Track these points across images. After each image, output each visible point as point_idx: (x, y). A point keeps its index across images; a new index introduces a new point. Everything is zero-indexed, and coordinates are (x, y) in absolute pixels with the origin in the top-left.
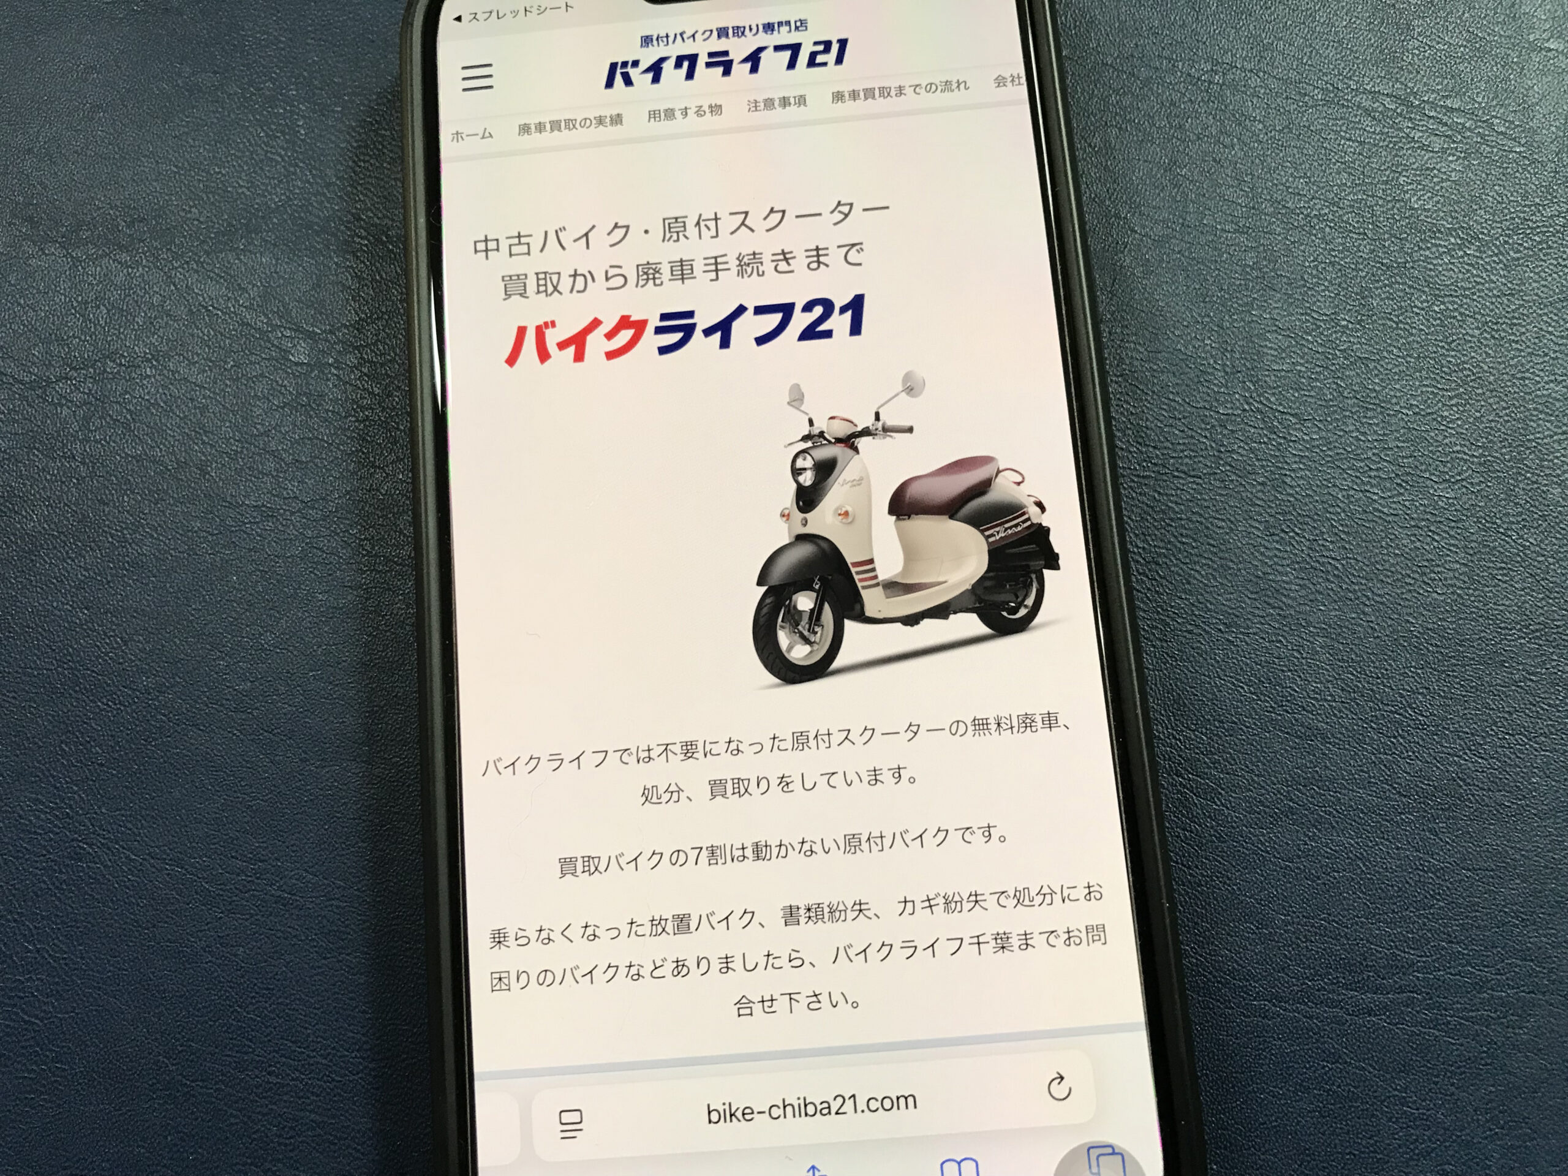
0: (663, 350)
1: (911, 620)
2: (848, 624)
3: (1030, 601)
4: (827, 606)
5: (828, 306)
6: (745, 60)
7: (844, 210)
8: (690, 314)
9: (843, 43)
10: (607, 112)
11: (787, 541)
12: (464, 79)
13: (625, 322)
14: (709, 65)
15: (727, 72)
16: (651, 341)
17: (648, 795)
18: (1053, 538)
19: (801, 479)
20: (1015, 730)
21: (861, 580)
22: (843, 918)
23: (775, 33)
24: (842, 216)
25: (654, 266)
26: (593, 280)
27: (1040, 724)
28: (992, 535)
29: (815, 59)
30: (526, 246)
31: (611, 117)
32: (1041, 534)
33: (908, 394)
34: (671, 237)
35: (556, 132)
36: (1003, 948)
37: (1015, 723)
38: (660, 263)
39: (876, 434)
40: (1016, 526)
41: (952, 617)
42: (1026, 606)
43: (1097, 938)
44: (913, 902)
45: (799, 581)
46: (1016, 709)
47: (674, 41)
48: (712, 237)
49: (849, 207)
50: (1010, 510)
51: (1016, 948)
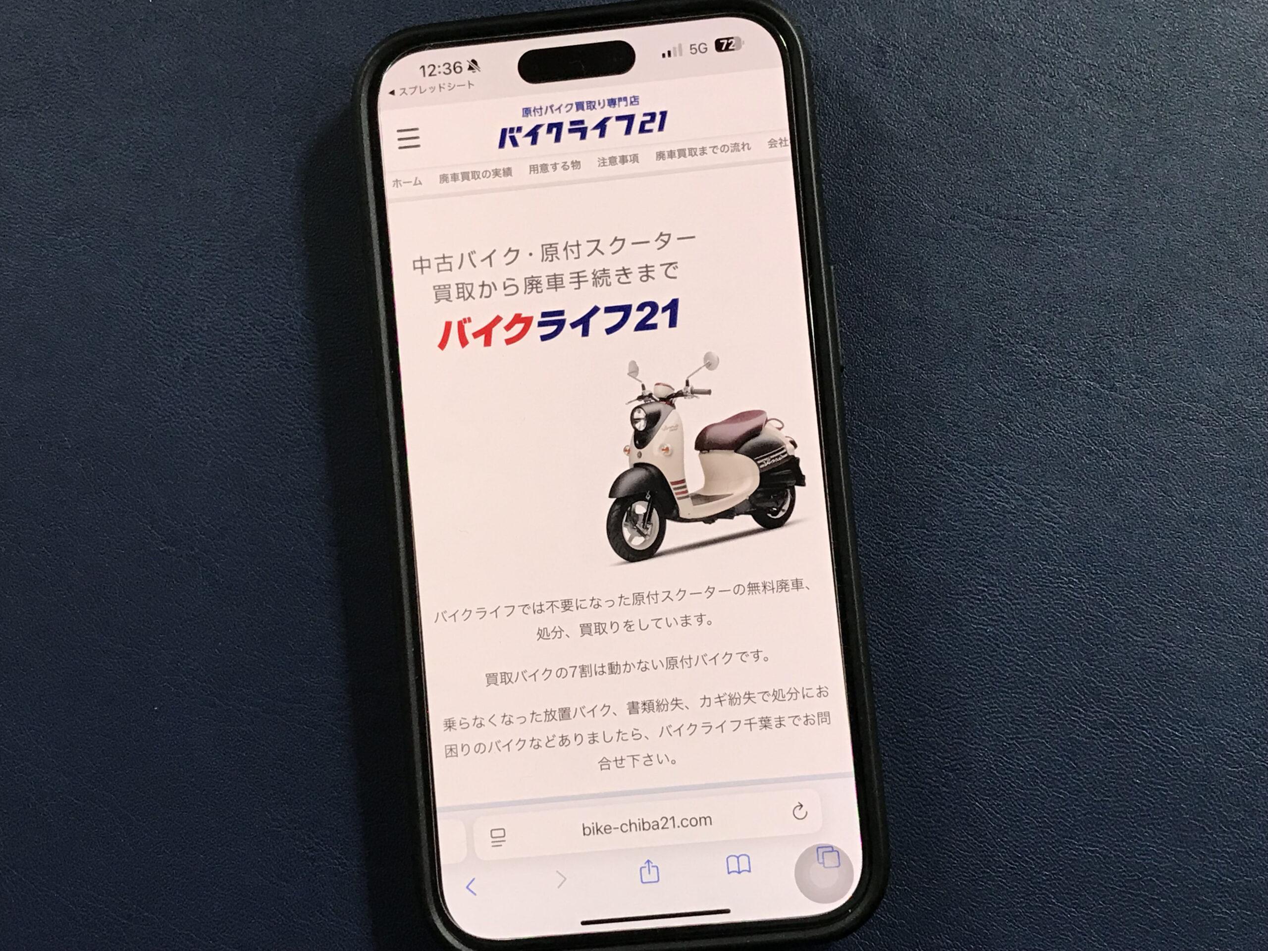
0: (544, 338)
1: (710, 520)
2: (668, 522)
3: (786, 507)
4: (655, 511)
5: (654, 306)
6: (596, 128)
7: (664, 239)
8: (561, 313)
9: (664, 114)
10: (501, 166)
11: (628, 468)
12: (400, 139)
13: (517, 319)
14: (571, 131)
15: (583, 137)
16: (536, 332)
17: (542, 634)
18: (801, 465)
19: (637, 426)
20: (775, 590)
21: (677, 494)
22: (666, 709)
23: (617, 106)
24: (663, 243)
25: (536, 279)
26: (496, 289)
27: (791, 586)
28: (762, 463)
29: (644, 127)
30: (449, 265)
31: (503, 170)
32: (794, 462)
33: (707, 368)
34: (547, 258)
35: (466, 181)
36: (765, 726)
37: (775, 586)
38: (540, 277)
39: (686, 396)
40: (778, 457)
41: (736, 517)
42: (783, 510)
43: (824, 720)
44: (710, 698)
45: (636, 495)
46: (775, 578)
47: (546, 113)
48: (576, 258)
49: (667, 237)
50: (772, 447)
51: (774, 727)
